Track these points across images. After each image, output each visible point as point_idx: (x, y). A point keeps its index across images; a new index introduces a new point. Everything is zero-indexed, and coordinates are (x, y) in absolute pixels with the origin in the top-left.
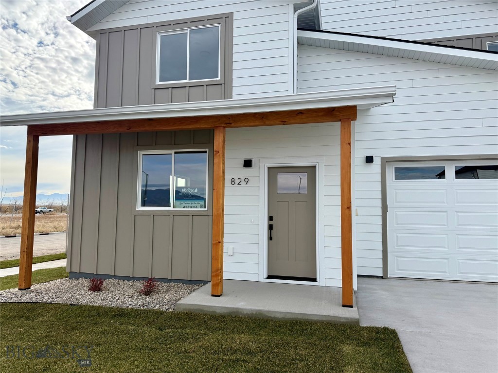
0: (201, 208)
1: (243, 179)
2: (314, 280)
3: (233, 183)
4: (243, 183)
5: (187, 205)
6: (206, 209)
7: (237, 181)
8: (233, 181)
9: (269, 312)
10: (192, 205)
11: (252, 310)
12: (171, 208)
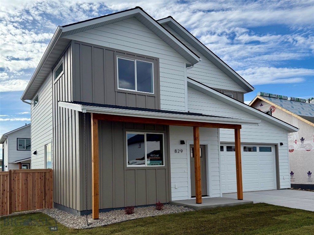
0: (160, 165)
1: (180, 150)
2: (207, 196)
3: (176, 152)
4: (180, 152)
5: (153, 164)
6: (164, 166)
7: (178, 151)
8: (176, 151)
9: (229, 204)
10: (156, 164)
11: (224, 204)
12: (146, 165)
